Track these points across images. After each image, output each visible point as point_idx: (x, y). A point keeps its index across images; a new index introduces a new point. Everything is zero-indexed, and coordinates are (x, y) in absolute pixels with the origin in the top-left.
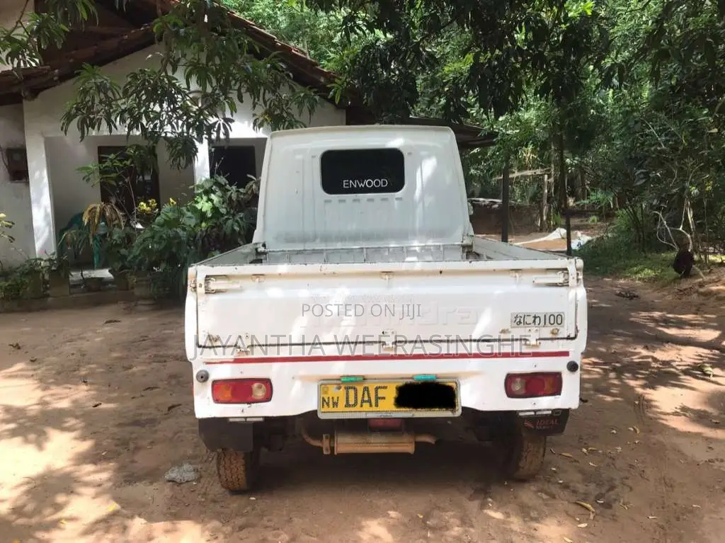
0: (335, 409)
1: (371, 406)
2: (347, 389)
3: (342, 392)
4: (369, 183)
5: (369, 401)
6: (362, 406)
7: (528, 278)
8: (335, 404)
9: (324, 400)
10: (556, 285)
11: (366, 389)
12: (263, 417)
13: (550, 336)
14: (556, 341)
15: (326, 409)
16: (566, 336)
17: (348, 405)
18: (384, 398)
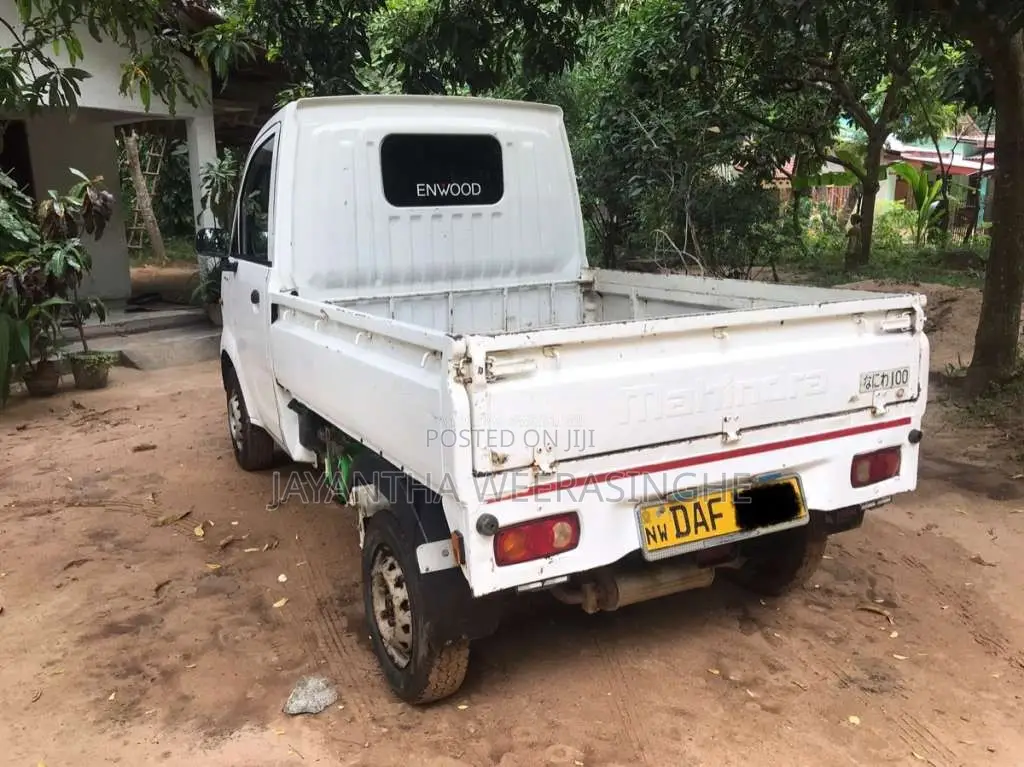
0: (664, 544)
1: (707, 529)
2: (673, 510)
3: (668, 516)
4: (455, 189)
5: (704, 523)
6: (696, 532)
7: (868, 322)
8: (664, 536)
9: (648, 533)
10: (899, 331)
11: (697, 506)
12: (567, 575)
13: (895, 399)
14: (899, 405)
15: (653, 545)
16: (909, 398)
17: (679, 534)
18: (720, 515)
